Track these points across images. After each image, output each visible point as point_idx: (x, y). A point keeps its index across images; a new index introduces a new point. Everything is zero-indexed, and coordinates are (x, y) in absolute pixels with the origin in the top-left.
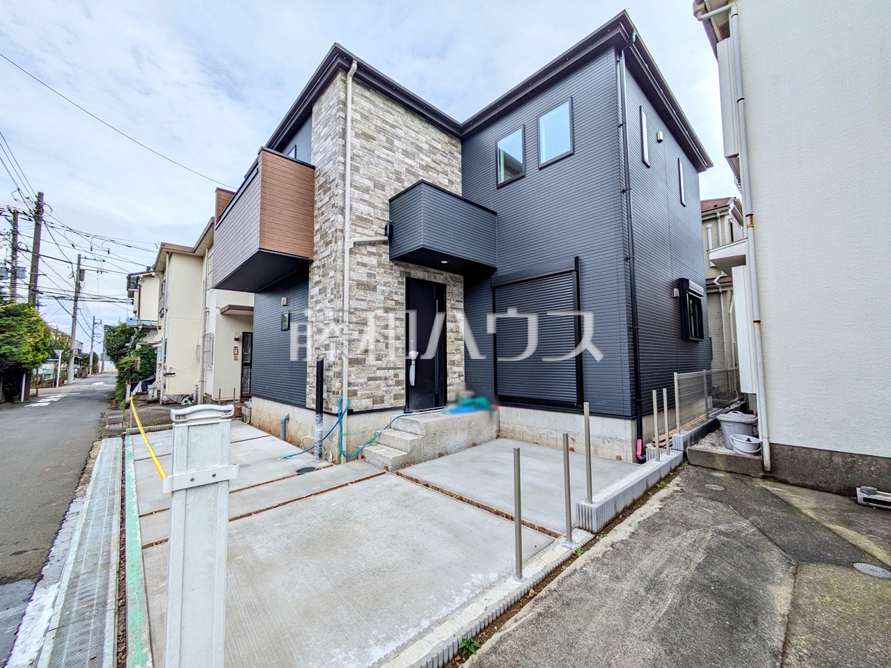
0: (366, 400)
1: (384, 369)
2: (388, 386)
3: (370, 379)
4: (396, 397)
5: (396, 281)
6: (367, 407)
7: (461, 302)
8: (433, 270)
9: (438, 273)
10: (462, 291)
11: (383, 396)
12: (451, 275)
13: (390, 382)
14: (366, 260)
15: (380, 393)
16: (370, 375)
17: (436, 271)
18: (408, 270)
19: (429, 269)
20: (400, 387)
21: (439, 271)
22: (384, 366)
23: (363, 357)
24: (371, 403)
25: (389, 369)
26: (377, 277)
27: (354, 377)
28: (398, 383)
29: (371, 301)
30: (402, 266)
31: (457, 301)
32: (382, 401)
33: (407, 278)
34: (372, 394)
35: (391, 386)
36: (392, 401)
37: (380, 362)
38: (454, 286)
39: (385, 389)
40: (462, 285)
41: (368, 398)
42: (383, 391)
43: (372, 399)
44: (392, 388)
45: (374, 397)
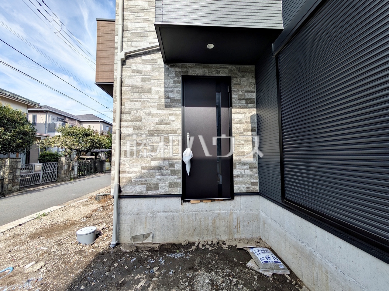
0: (140, 186)
1: (158, 159)
2: (162, 175)
3: (144, 168)
4: (171, 185)
5: (172, 81)
6: (141, 192)
7: (252, 92)
8: (215, 65)
9: (221, 68)
10: (254, 81)
11: (158, 184)
12: (239, 66)
13: (165, 172)
14: (140, 67)
15: (154, 181)
16: (144, 165)
17: (218, 65)
18: (184, 70)
19: (210, 65)
20: (176, 177)
21: (223, 65)
24: (145, 189)
25: (164, 159)
26: (151, 81)
27: (128, 166)
28: (173, 173)
29: (145, 101)
30: (178, 67)
31: (246, 92)
32: (157, 188)
33: (183, 77)
34: (146, 181)
35: (166, 175)
36: (167, 189)
38: (243, 77)
39: (159, 177)
40: (254, 75)
41: (142, 184)
42: (158, 179)
43: (146, 186)
44: (167, 176)
45: (148, 184)
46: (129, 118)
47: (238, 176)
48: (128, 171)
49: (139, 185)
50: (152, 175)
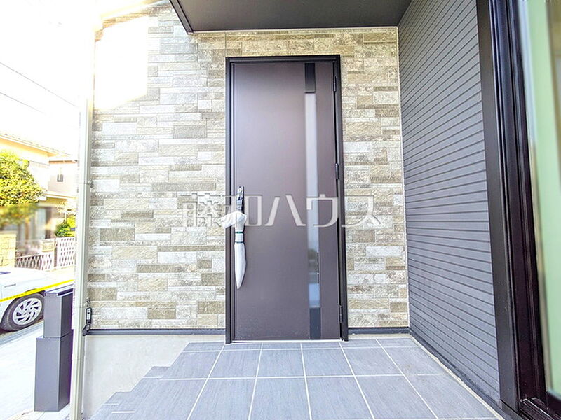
0: (134, 308)
1: (175, 249)
2: (184, 284)
3: (142, 269)
4: (202, 308)
5: (204, 72)
6: (137, 323)
7: (390, 89)
10: (396, 63)
11: (173, 305)
12: (358, 31)
13: (189, 277)
15: (165, 297)
16: (143, 262)
20: (213, 288)
21: (320, 31)
22: (175, 243)
23: (129, 225)
24: (145, 316)
25: (187, 249)
26: (160, 73)
27: (110, 264)
28: (207, 280)
29: (145, 119)
30: (220, 39)
31: (376, 89)
32: (171, 314)
33: (228, 61)
34: (148, 297)
35: (190, 284)
36: (194, 315)
37: (165, 237)
38: (369, 55)
39: (176, 289)
41: (137, 304)
42: (173, 293)
43: (146, 308)
44: (194, 288)
45: (151, 303)
46: (112, 159)
47: (358, 289)
48: (108, 275)
49: (132, 306)
50: (159, 286)
